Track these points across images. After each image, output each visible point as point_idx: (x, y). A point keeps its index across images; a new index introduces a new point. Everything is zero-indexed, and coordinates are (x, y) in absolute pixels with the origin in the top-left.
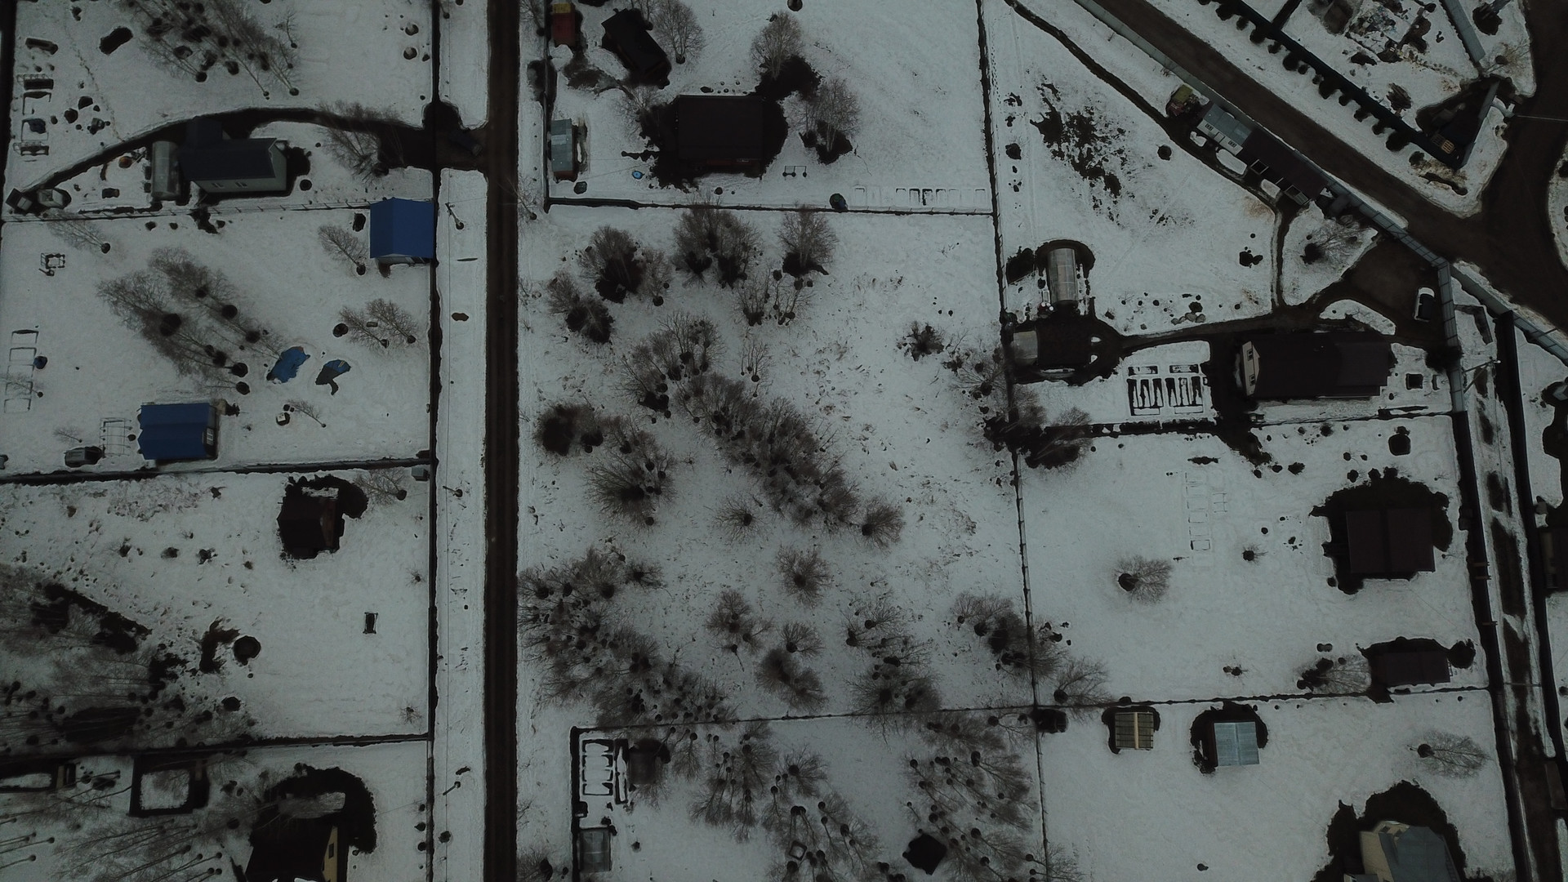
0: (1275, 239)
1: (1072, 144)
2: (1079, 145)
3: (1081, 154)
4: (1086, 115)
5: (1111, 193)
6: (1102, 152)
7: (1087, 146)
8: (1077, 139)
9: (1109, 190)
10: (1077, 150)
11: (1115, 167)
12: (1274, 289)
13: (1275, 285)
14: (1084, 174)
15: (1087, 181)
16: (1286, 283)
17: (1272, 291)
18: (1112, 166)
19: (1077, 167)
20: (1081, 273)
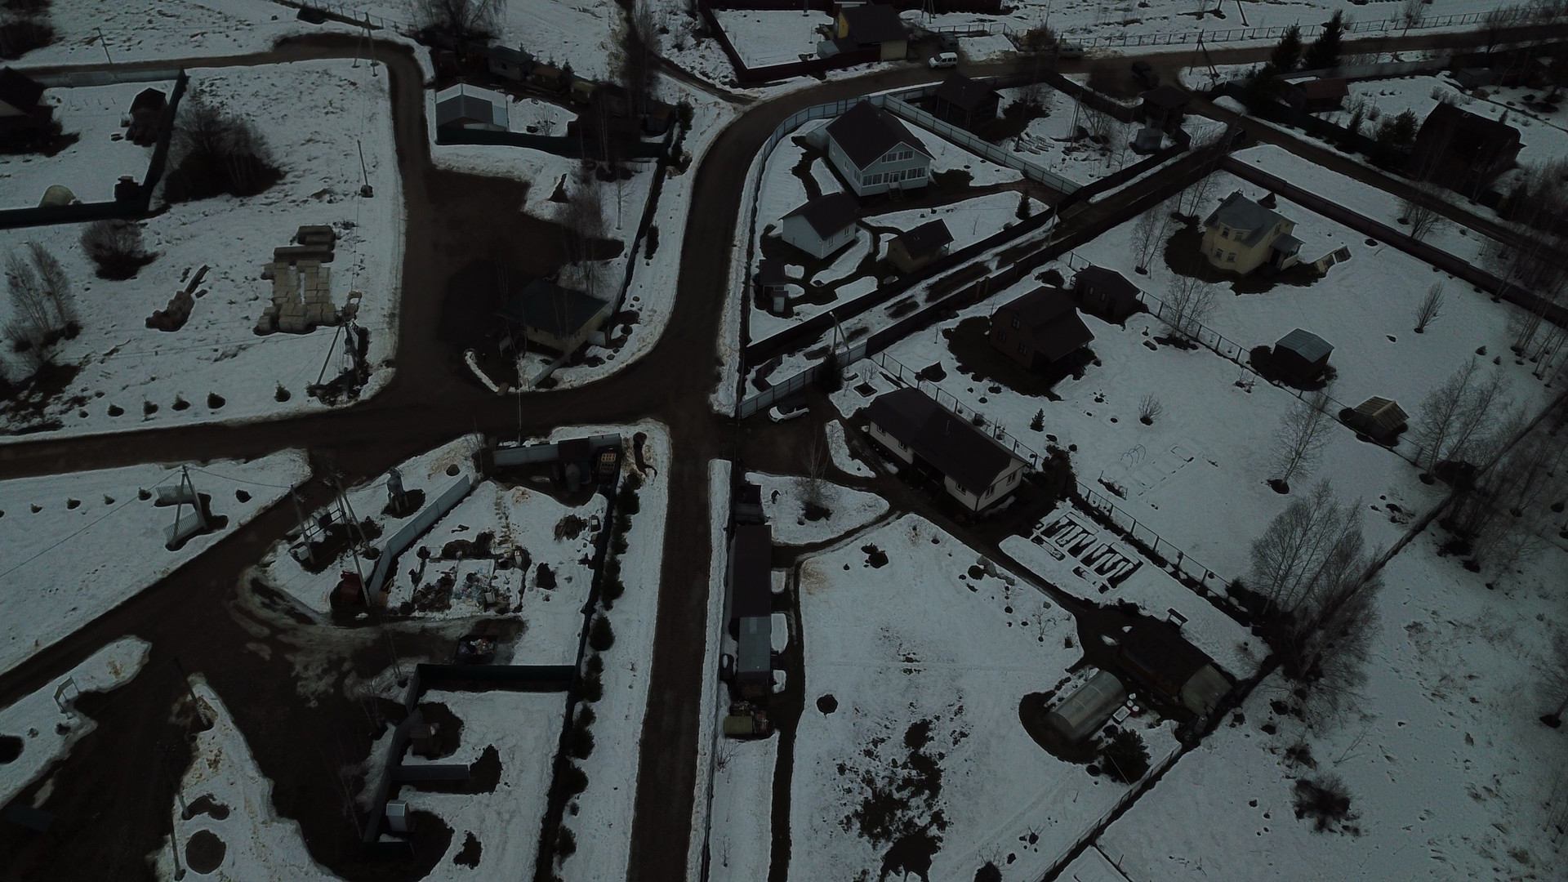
0: (831, 548)
1: (911, 814)
2: (904, 805)
3: (914, 795)
4: (857, 825)
5: (930, 730)
6: (887, 773)
7: (896, 796)
8: (899, 813)
9: (930, 734)
10: (913, 802)
11: (895, 745)
12: (885, 523)
13: (881, 524)
14: (937, 774)
15: (941, 765)
16: (870, 516)
17: (889, 524)
18: (895, 750)
19: (935, 789)
20: (1054, 699)
